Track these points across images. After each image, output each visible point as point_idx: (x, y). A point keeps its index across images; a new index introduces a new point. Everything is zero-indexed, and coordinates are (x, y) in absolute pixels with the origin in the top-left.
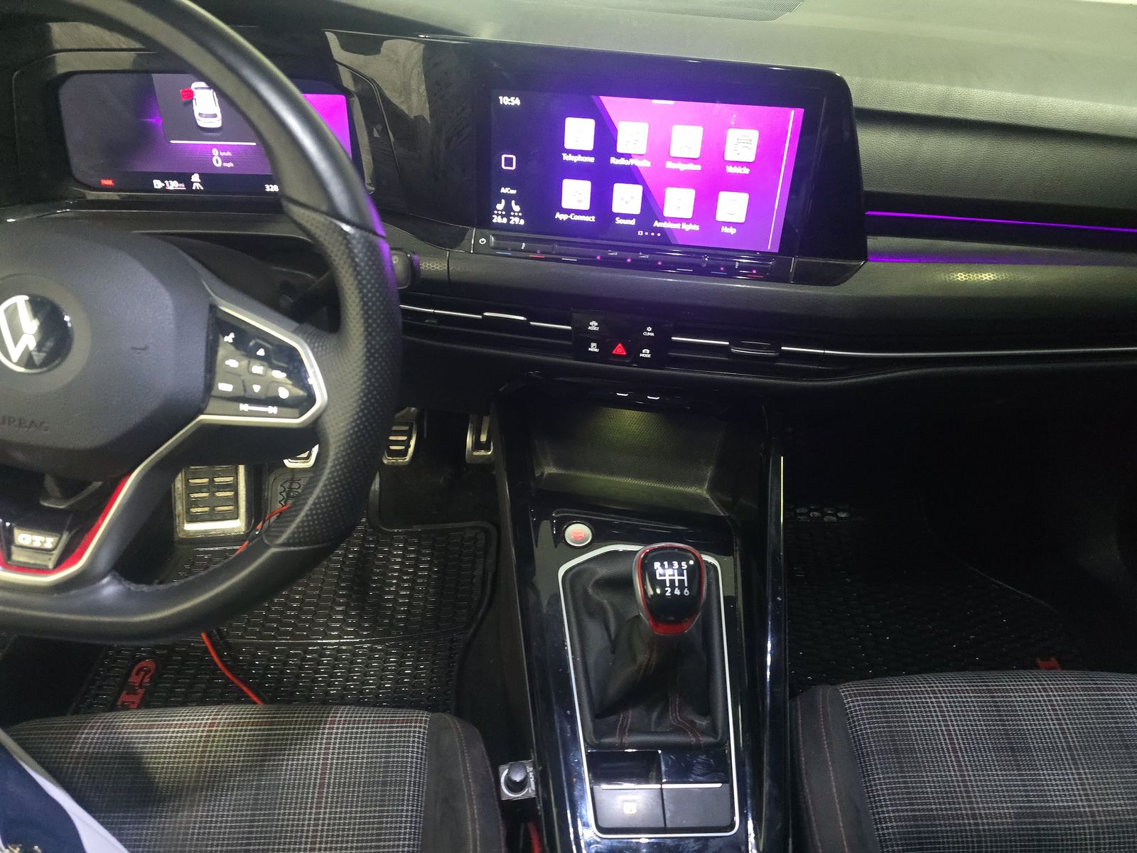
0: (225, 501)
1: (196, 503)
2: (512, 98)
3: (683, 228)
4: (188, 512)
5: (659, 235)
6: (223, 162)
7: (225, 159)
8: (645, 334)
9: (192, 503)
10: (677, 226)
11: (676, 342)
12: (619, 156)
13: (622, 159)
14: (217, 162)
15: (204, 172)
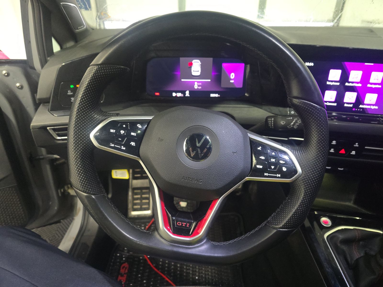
0: (145, 204)
1: (136, 204)
2: (311, 63)
3: (371, 108)
4: (133, 208)
5: (361, 110)
6: (198, 87)
7: (199, 86)
8: (355, 146)
9: (134, 204)
10: (369, 107)
11: (367, 149)
12: (349, 82)
13: (350, 83)
14: (196, 87)
15: (191, 90)
